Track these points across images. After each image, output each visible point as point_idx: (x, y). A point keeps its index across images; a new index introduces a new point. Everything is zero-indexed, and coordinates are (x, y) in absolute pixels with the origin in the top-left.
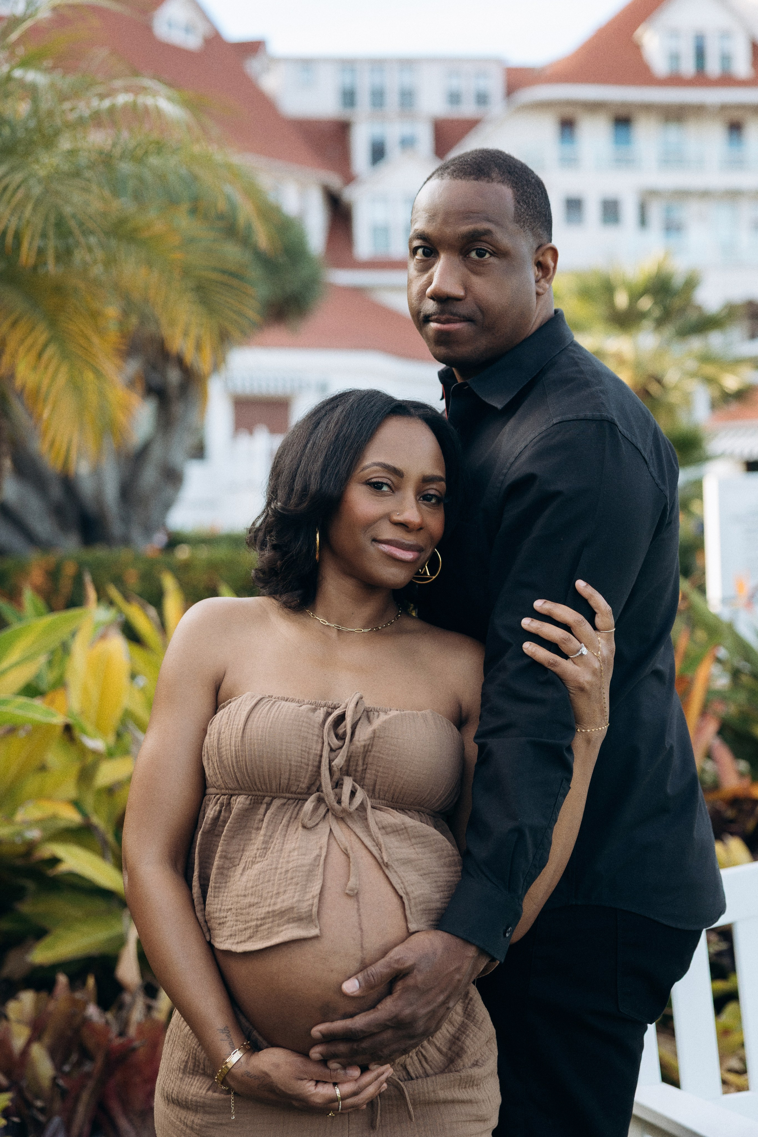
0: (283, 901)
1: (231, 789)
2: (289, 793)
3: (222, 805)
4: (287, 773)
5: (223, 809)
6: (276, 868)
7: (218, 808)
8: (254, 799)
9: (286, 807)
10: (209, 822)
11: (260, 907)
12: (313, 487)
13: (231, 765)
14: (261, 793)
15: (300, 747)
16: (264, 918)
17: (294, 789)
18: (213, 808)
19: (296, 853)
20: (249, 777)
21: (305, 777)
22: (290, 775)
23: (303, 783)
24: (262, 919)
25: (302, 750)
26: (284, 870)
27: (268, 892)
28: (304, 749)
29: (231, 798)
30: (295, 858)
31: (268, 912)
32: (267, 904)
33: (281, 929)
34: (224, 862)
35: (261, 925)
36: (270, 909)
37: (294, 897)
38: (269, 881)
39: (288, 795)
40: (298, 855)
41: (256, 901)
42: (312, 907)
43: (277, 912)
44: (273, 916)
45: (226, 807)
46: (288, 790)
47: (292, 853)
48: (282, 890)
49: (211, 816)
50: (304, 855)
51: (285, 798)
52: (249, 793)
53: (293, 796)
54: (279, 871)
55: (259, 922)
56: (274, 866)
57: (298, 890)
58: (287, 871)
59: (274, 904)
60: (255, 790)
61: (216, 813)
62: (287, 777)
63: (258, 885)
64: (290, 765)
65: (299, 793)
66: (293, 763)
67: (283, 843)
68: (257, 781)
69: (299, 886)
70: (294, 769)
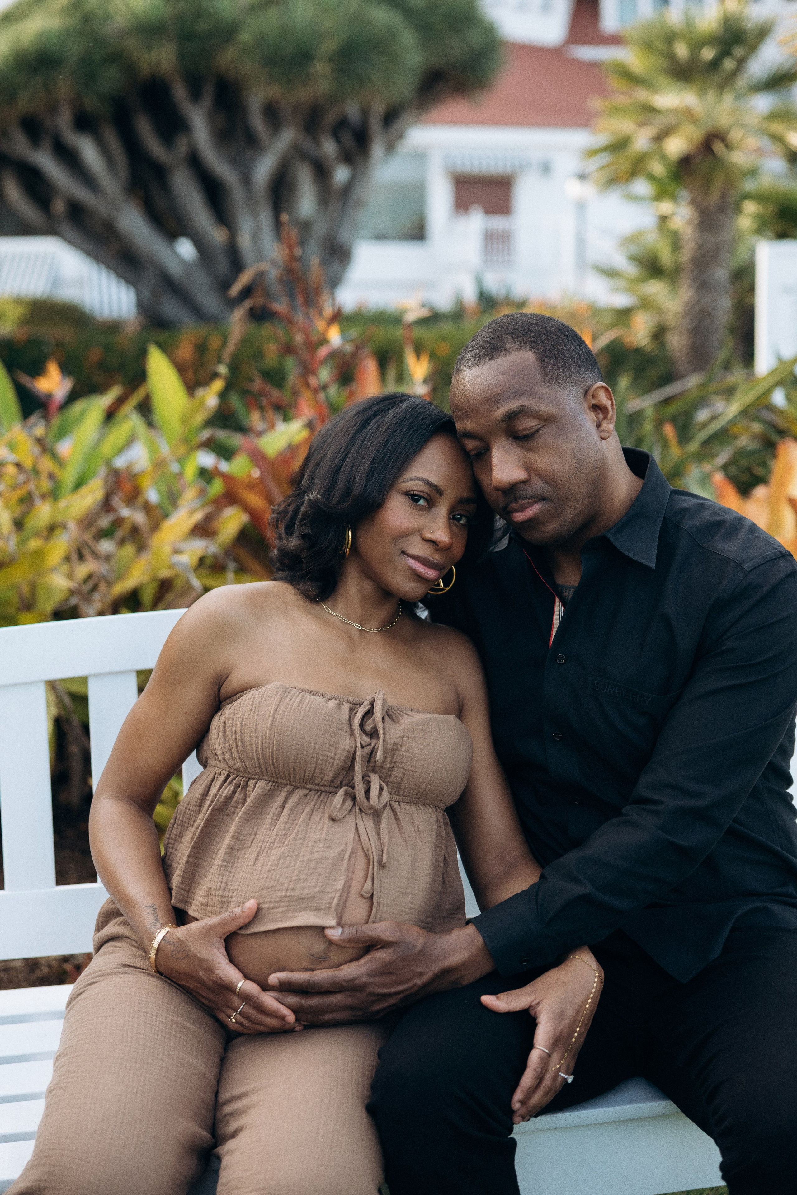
0: (303, 889)
1: (250, 774)
2: (312, 784)
3: (238, 786)
4: (313, 766)
5: (238, 790)
6: (298, 855)
7: (232, 788)
8: (275, 786)
9: (308, 797)
10: (221, 800)
11: (275, 891)
12: (357, 488)
13: (254, 751)
14: (283, 781)
15: (328, 742)
16: (279, 902)
17: (317, 781)
18: (226, 787)
19: (321, 845)
20: (273, 765)
21: (330, 771)
22: (315, 768)
23: (328, 775)
24: (275, 902)
25: (329, 745)
26: (306, 858)
27: (287, 877)
28: (331, 743)
29: (248, 781)
30: (320, 849)
31: (285, 896)
32: (285, 888)
33: (296, 914)
34: (235, 843)
35: (273, 908)
36: (288, 894)
37: (315, 887)
38: (288, 867)
39: (310, 786)
40: (323, 847)
41: (271, 884)
42: (333, 900)
43: (295, 898)
44: (289, 901)
45: (242, 788)
46: (312, 781)
47: (317, 845)
48: (303, 877)
49: (224, 795)
50: (330, 847)
51: (308, 789)
52: (270, 779)
53: (316, 787)
54: (300, 859)
55: (272, 905)
56: (295, 853)
57: (320, 881)
58: (310, 860)
59: (293, 890)
60: (277, 778)
61: (230, 792)
62: (313, 769)
63: (276, 870)
64: (317, 758)
65: (322, 785)
66: (320, 756)
67: (306, 832)
68: (281, 770)
69: (320, 877)
70: (320, 762)
